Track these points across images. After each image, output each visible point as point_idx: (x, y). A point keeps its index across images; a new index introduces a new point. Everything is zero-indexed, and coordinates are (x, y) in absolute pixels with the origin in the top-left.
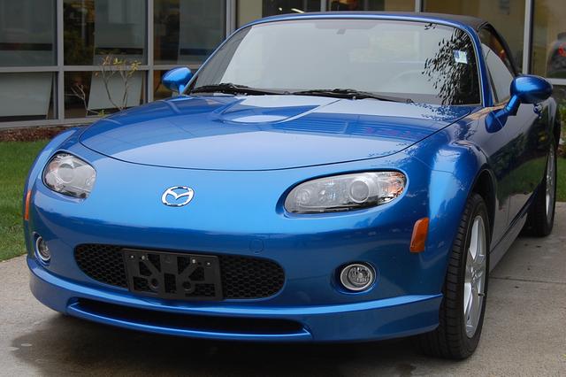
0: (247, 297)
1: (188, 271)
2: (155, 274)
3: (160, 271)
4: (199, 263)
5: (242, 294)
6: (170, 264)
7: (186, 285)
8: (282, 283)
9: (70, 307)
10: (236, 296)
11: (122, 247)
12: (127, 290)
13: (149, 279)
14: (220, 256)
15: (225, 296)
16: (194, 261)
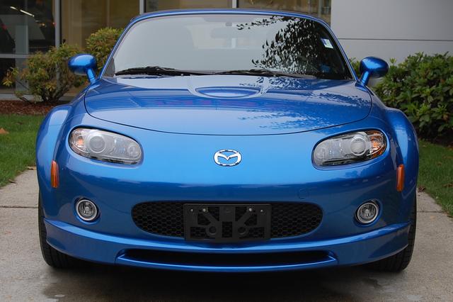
0: (289, 235)
1: (244, 218)
2: (213, 222)
3: (218, 220)
4: (254, 211)
5: (285, 233)
6: (228, 214)
7: (241, 229)
8: (319, 221)
9: (119, 258)
10: (280, 236)
11: (183, 203)
12: (183, 238)
13: (207, 227)
14: (273, 204)
15: (272, 236)
16: (250, 210)
